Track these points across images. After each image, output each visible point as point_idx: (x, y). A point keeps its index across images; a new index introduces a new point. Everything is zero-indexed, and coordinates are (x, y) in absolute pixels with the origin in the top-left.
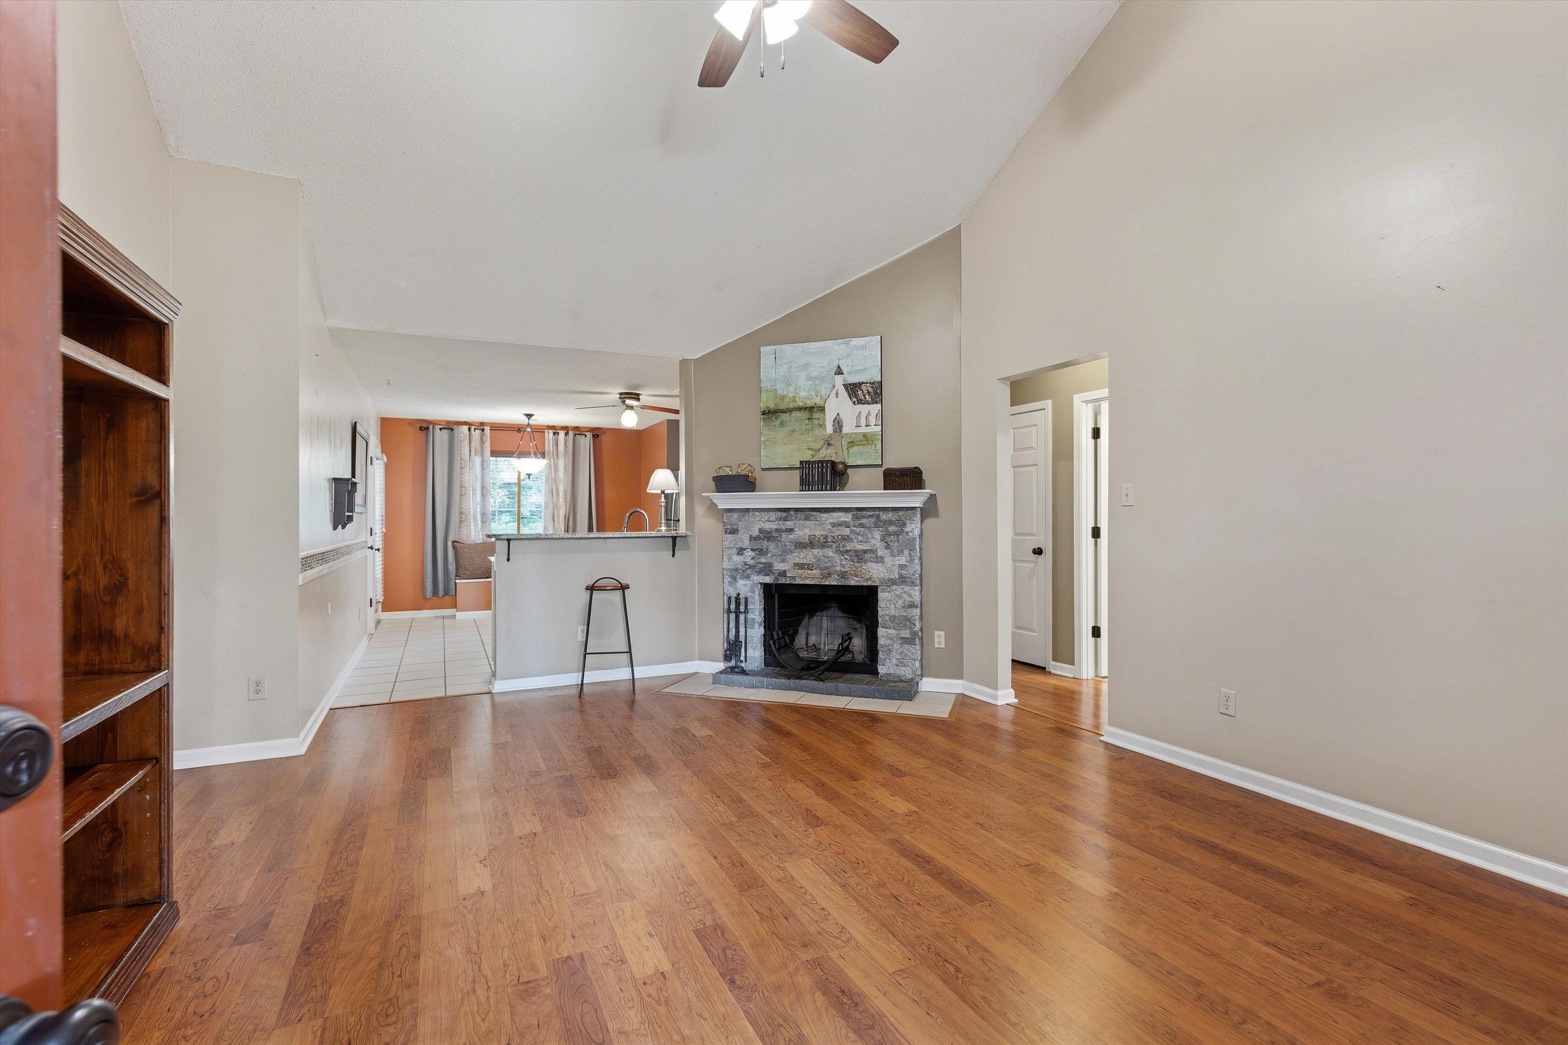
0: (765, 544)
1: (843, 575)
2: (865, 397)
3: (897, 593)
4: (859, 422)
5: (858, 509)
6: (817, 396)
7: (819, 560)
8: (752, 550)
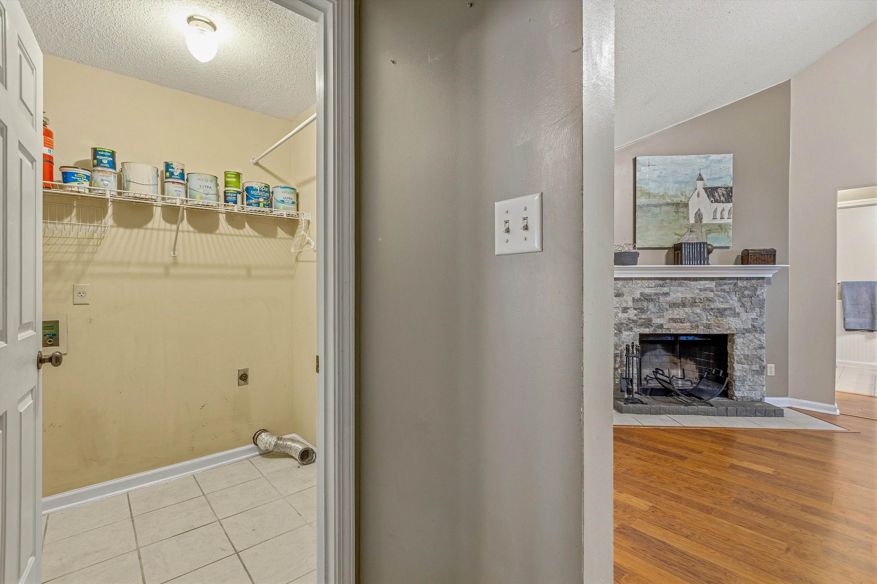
0: (645, 304)
1: (708, 326)
2: (720, 198)
3: (749, 338)
4: (716, 216)
5: (720, 279)
6: (682, 196)
7: (689, 316)
8: (635, 309)
